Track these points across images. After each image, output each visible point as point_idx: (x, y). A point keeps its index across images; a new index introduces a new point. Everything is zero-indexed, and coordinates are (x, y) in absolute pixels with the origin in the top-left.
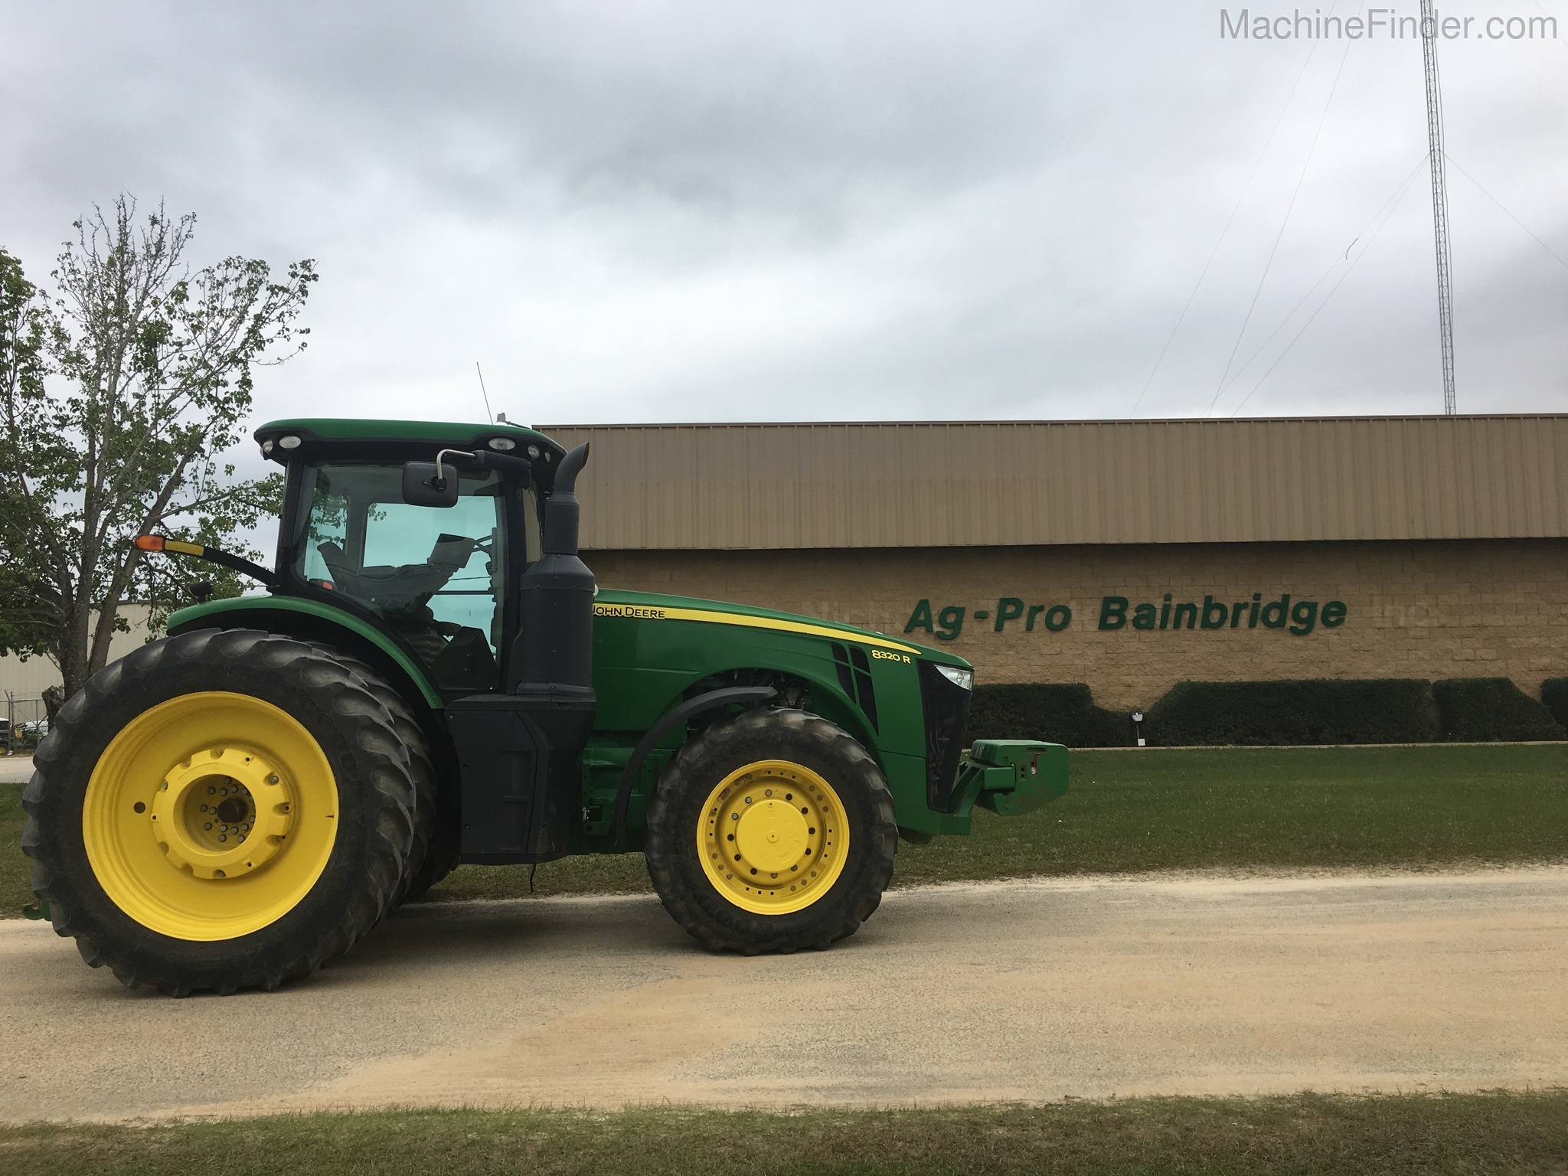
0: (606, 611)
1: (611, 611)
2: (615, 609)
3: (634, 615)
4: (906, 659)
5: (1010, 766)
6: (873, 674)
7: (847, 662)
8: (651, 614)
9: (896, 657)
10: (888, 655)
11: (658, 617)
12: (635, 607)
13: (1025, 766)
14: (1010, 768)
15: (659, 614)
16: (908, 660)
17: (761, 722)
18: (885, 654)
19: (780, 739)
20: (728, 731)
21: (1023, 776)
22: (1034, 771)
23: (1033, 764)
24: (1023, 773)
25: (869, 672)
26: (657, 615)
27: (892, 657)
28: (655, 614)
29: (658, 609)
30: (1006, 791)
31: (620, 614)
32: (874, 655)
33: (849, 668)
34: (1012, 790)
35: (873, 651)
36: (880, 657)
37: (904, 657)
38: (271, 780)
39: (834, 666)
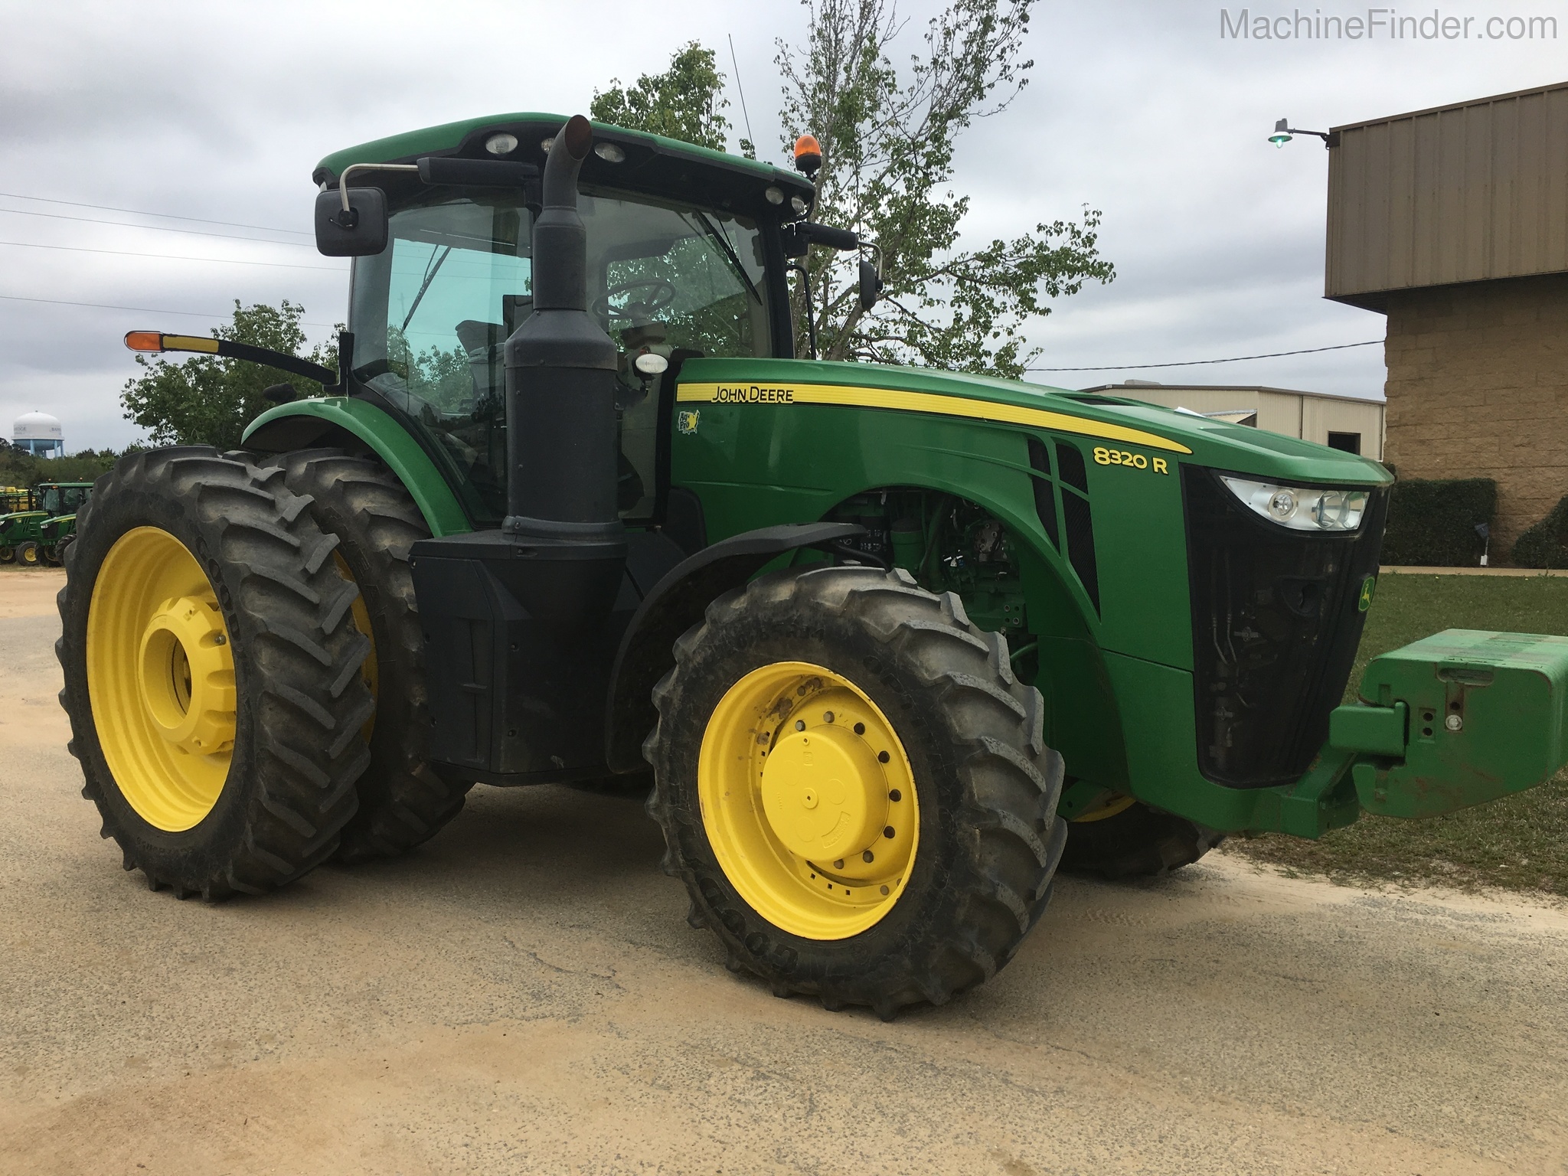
0: (730, 394)
1: (735, 395)
2: (740, 391)
3: (759, 399)
4: (1160, 465)
5: (1393, 707)
6: (1094, 497)
7: (1048, 471)
8: (778, 395)
9: (1140, 461)
10: (1124, 457)
11: (785, 402)
12: (761, 386)
13: (1435, 710)
14: (1391, 711)
15: (788, 395)
16: (1163, 467)
17: (784, 592)
18: (1118, 457)
19: (805, 625)
20: (740, 604)
21: (1428, 732)
22: (1453, 721)
23: (1456, 707)
24: (1427, 724)
25: (1086, 491)
26: (785, 397)
27: (1131, 460)
28: (782, 396)
29: (785, 387)
30: (1386, 761)
31: (744, 398)
32: (1097, 458)
33: (1050, 484)
34: (1399, 760)
35: (1096, 450)
36: (1107, 462)
37: (1155, 460)
38: (215, 638)
39: (1029, 483)
